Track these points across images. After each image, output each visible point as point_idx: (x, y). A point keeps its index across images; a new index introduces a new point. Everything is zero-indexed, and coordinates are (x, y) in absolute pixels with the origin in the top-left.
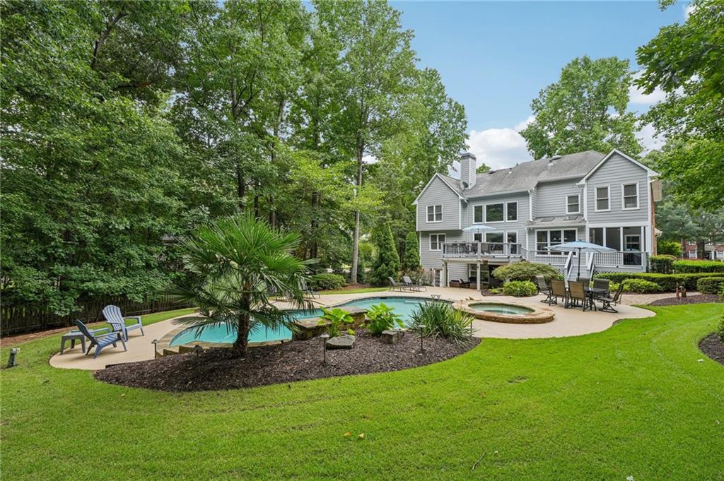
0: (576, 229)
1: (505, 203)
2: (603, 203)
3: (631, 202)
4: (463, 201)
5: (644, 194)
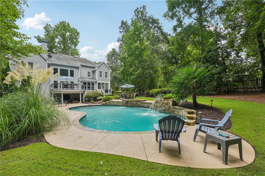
0: (95, 82)
1: (69, 70)
2: (101, 76)
3: (106, 76)
4: (48, 64)
5: (109, 75)
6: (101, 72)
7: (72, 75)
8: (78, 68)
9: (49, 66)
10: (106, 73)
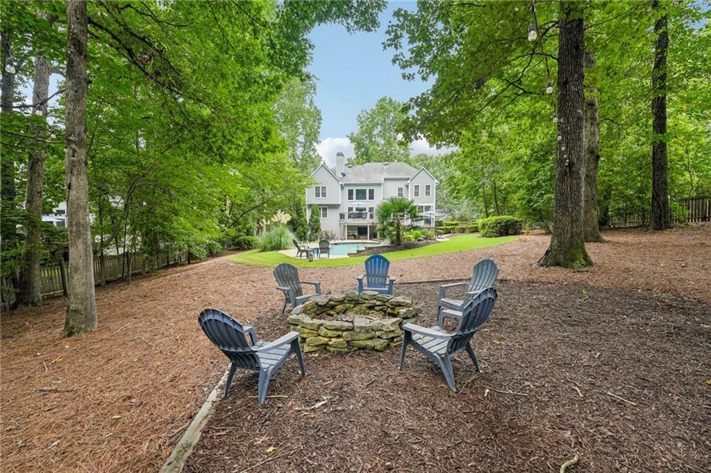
1: (368, 189)
2: (417, 193)
3: (428, 193)
4: (341, 185)
5: (433, 191)
6: (417, 187)
7: (371, 197)
8: (379, 185)
9: (342, 188)
10: (428, 187)
